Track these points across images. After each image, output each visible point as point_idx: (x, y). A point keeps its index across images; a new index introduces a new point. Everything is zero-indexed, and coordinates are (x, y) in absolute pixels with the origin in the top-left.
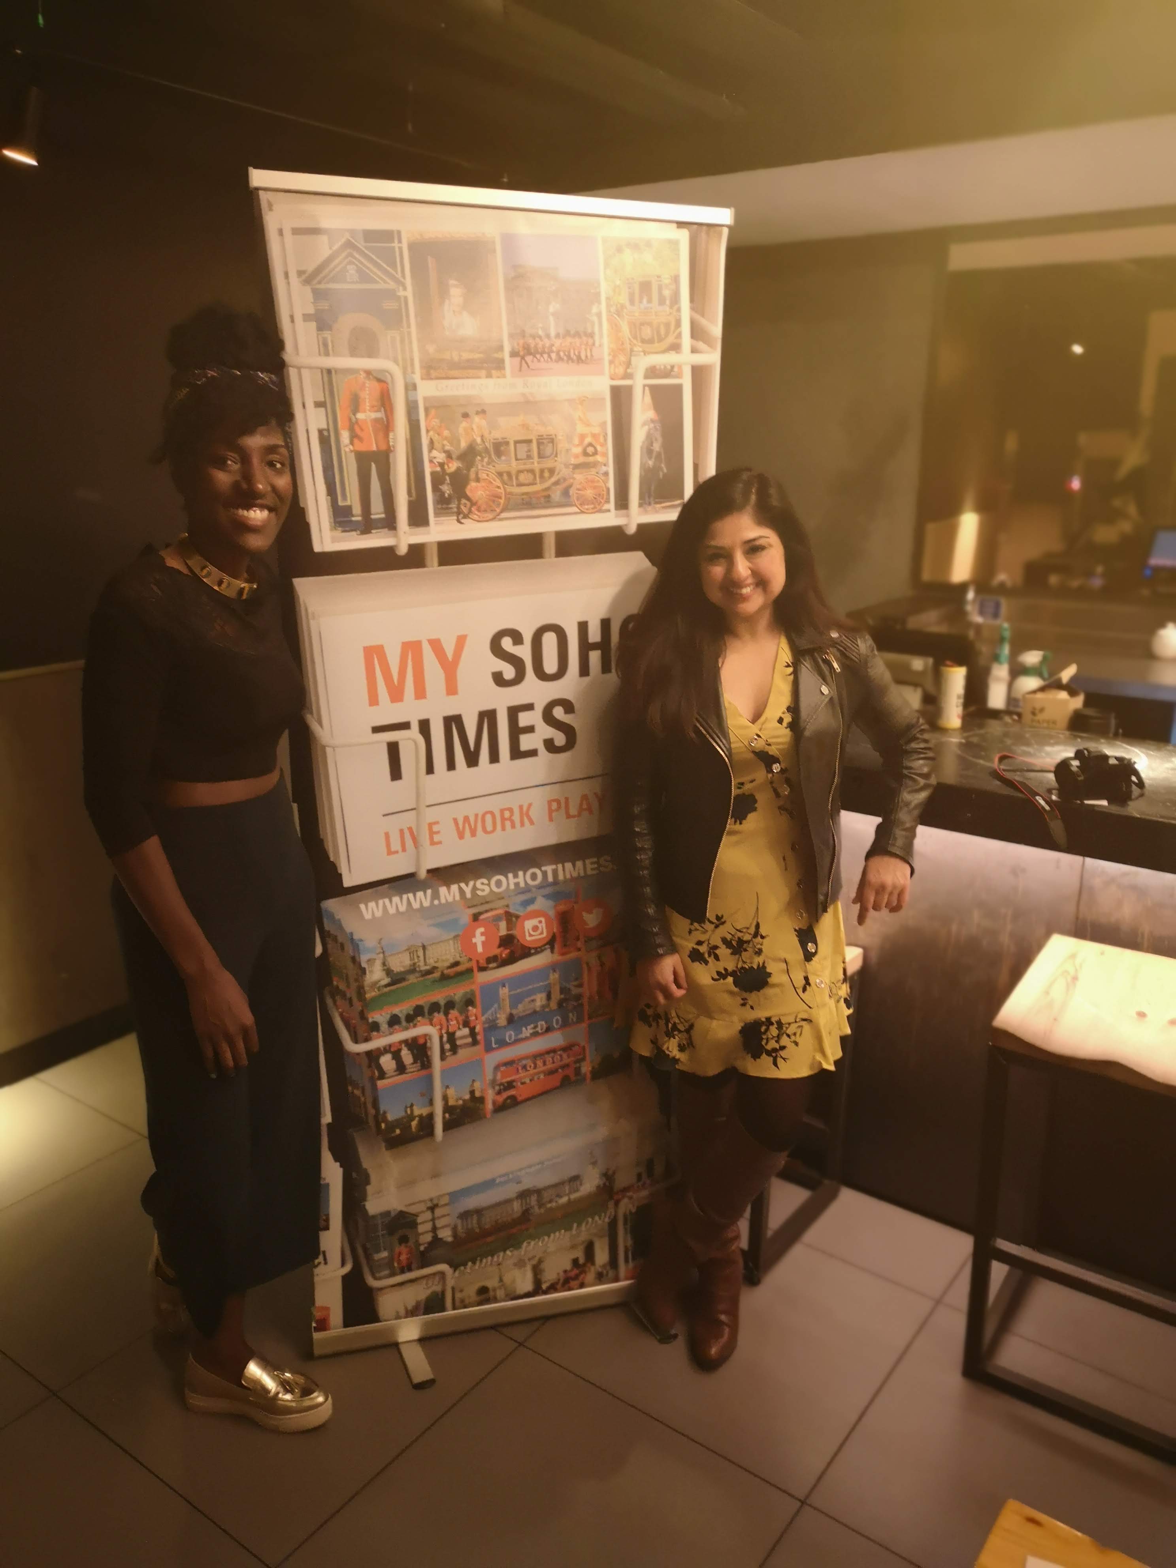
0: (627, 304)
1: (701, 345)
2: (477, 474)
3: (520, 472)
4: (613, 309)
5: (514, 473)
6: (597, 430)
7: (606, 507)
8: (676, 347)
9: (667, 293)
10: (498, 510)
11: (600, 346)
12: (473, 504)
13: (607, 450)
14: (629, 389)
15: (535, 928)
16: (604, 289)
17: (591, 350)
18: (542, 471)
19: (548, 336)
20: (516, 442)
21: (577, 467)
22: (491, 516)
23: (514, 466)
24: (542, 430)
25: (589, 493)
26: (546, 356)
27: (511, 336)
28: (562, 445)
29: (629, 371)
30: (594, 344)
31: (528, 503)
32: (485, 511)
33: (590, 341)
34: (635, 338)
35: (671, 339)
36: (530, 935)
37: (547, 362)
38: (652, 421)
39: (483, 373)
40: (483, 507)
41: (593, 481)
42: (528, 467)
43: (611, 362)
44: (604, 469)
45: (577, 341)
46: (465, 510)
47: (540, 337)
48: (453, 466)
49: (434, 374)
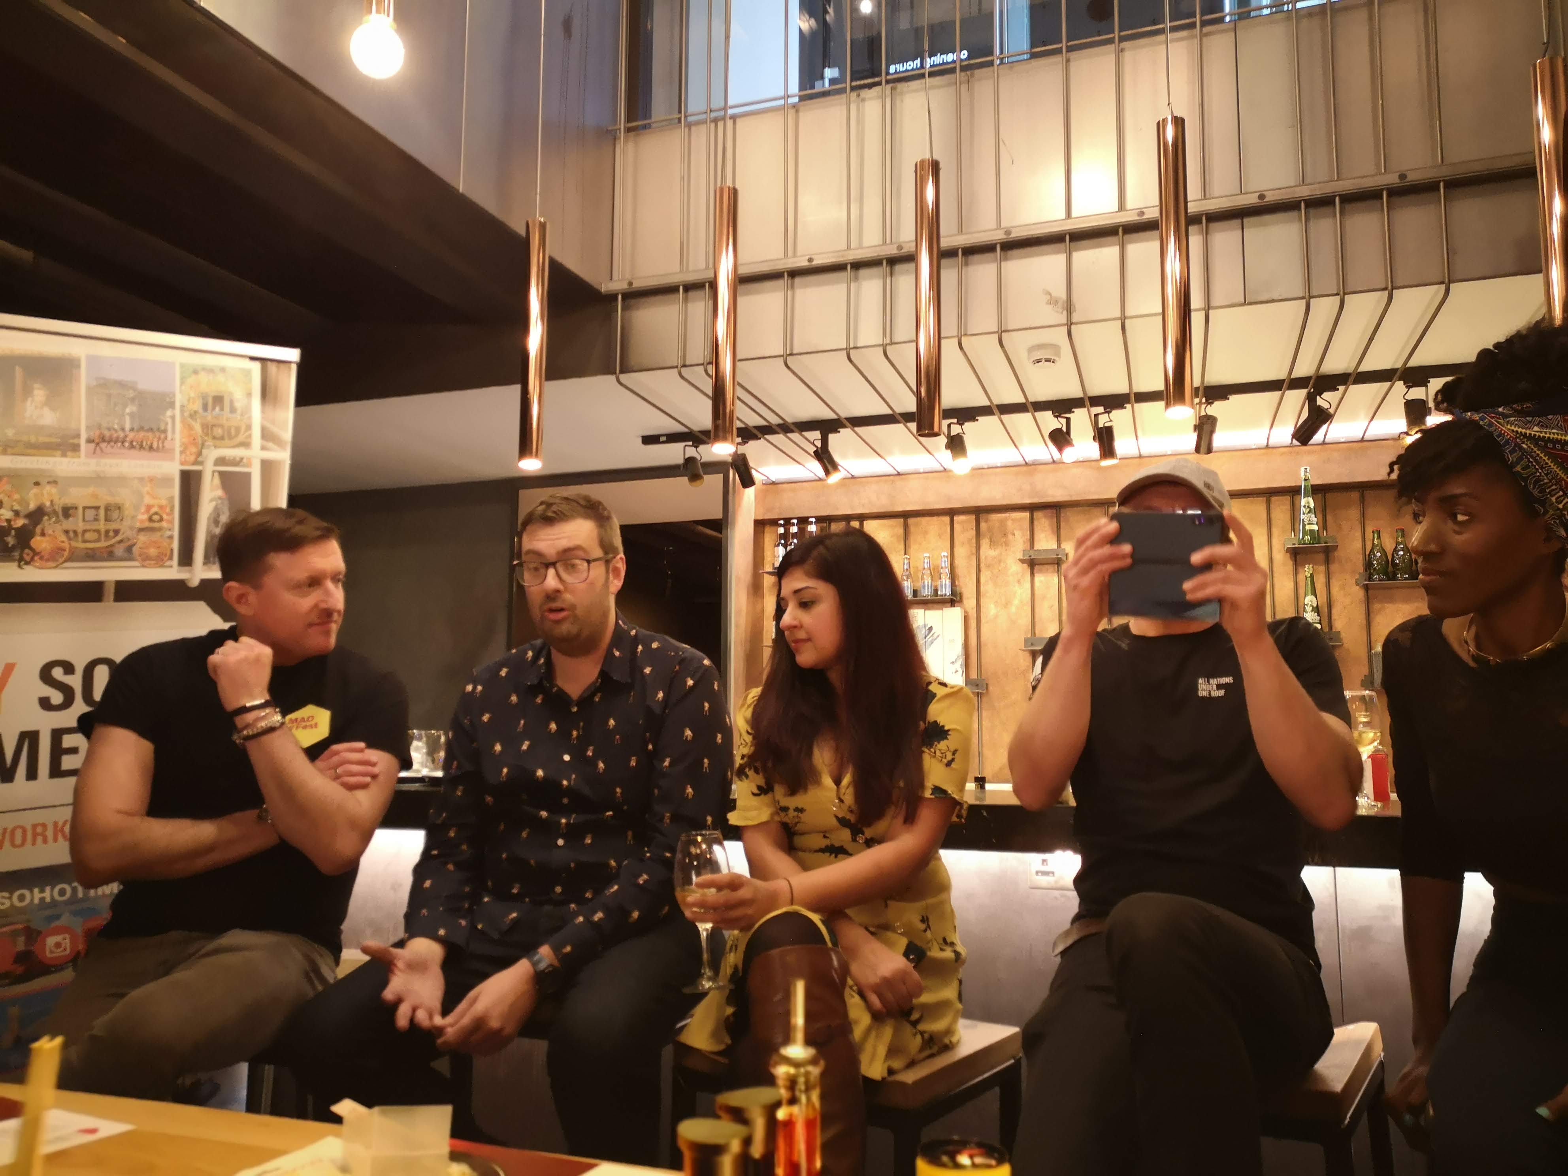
0: (201, 411)
1: (270, 445)
2: (43, 530)
3: (85, 531)
4: (186, 414)
5: (80, 530)
6: (164, 502)
7: (168, 563)
8: (246, 444)
9: (238, 405)
10: (61, 560)
11: (172, 439)
12: (35, 553)
13: (173, 519)
14: (198, 475)
15: (58, 945)
16: (179, 400)
17: (163, 443)
18: (107, 532)
19: (123, 429)
20: (85, 508)
21: (141, 530)
22: (53, 564)
23: (81, 526)
24: (109, 499)
25: (153, 551)
26: (119, 444)
27: (88, 427)
28: (128, 511)
29: (200, 459)
30: (166, 438)
31: (91, 556)
32: (48, 560)
33: (163, 436)
34: (207, 435)
35: (241, 438)
36: (51, 952)
37: (120, 448)
38: (220, 498)
39: (59, 453)
40: (46, 557)
41: (155, 542)
42: (95, 526)
43: (182, 453)
44: (169, 533)
45: (150, 435)
46: (28, 558)
47: (116, 431)
48: (20, 523)
49: (9, 450)
